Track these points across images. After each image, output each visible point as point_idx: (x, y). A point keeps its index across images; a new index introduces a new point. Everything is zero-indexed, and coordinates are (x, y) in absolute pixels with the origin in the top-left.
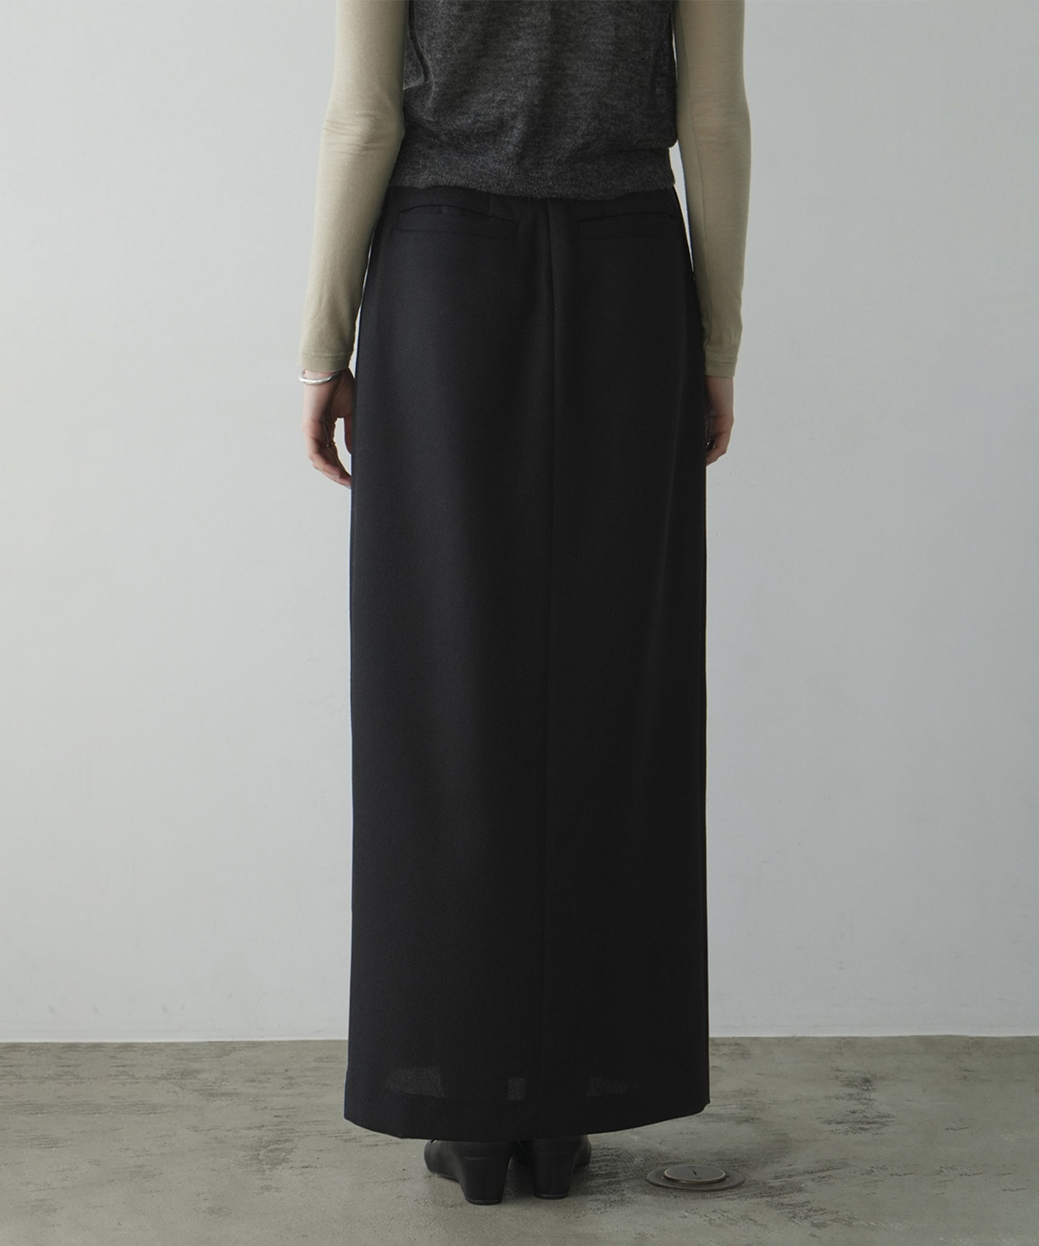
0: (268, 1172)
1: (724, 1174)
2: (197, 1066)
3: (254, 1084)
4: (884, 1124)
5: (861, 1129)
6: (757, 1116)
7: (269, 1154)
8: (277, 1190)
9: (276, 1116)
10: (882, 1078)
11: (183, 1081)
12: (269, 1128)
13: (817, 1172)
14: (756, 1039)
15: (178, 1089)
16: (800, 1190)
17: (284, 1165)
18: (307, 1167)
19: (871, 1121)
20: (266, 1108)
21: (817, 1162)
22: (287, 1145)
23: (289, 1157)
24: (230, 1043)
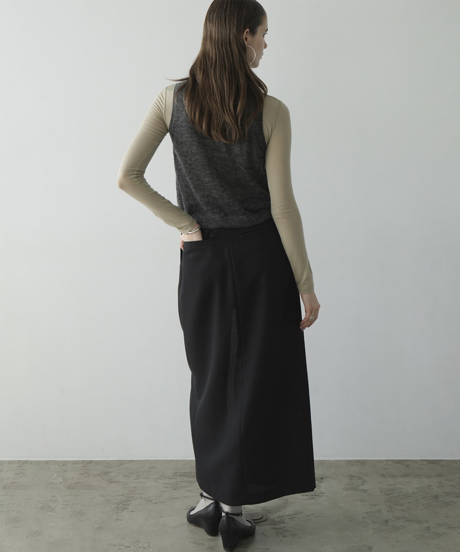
0: (120, 513)
2: (110, 470)
3: (126, 478)
4: (320, 496)
5: (312, 498)
7: (122, 506)
8: (121, 520)
9: (129, 491)
10: (327, 477)
11: (104, 476)
12: (126, 496)
13: (291, 515)
15: (101, 480)
16: (284, 523)
17: (126, 510)
18: (132, 511)
19: (316, 495)
20: (127, 487)
21: (293, 512)
22: (129, 503)
23: (128, 507)
24: (124, 460)
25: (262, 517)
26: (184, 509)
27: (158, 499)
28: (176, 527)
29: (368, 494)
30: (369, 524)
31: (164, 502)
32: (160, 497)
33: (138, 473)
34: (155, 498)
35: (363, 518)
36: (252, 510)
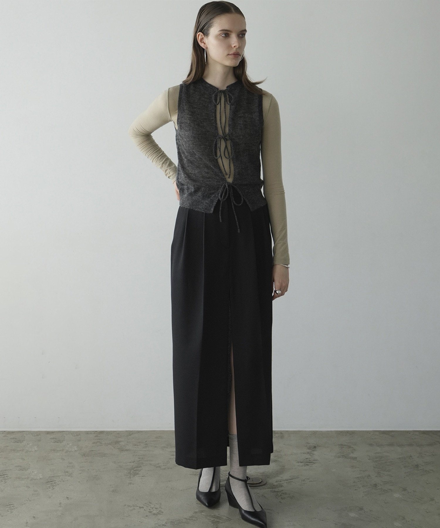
0: (132, 478)
1: (261, 481)
2: (120, 439)
3: (135, 446)
4: (314, 463)
5: (307, 465)
6: (278, 460)
7: (134, 472)
8: (133, 484)
9: (139, 458)
10: (320, 446)
11: (115, 445)
12: (136, 462)
13: (288, 480)
14: (287, 431)
15: (113, 448)
16: (282, 486)
17: (137, 475)
18: (143, 476)
19: (311, 462)
20: (137, 455)
21: (290, 477)
22: (140, 468)
23: (139, 473)
24: (132, 431)
25: (262, 481)
26: (190, 475)
27: (166, 465)
28: (184, 490)
29: (358, 461)
30: (360, 488)
31: (171, 468)
32: (167, 464)
33: (146, 442)
34: (164, 465)
35: (354, 482)
36: (252, 476)
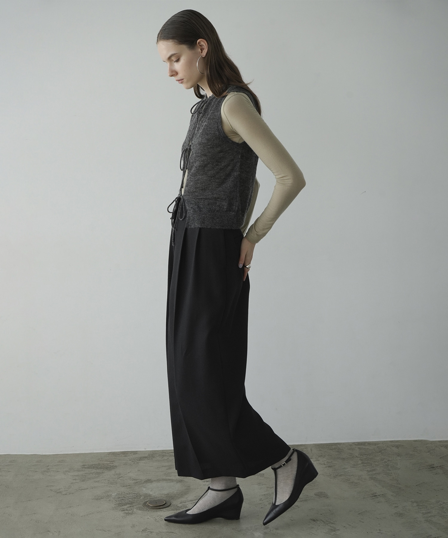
25: (166, 503)
26: (92, 499)
27: (67, 491)
28: (84, 516)
29: (265, 478)
30: (266, 505)
31: (72, 493)
32: (69, 489)
33: (48, 467)
34: (65, 490)
35: (260, 500)
36: (156, 497)
